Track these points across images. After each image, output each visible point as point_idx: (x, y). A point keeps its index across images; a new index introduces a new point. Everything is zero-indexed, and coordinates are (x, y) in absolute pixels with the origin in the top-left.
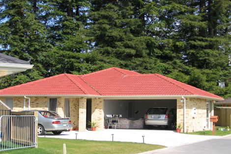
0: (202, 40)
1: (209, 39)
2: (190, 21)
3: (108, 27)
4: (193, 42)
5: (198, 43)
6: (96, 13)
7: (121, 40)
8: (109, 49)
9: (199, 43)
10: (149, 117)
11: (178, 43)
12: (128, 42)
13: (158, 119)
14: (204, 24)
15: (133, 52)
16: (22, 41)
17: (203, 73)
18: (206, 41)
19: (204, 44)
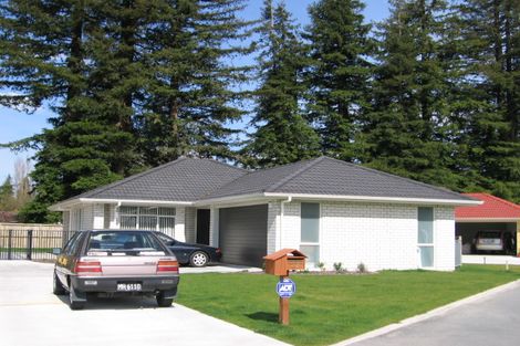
0: (504, 146)
1: (512, 144)
2: (490, 123)
3: (392, 131)
4: (493, 148)
5: (499, 149)
6: (376, 114)
7: (408, 147)
8: (396, 159)
9: (501, 149)
10: (481, 241)
11: (474, 150)
12: (419, 150)
13: (492, 243)
14: (506, 126)
15: (426, 162)
16: (291, 150)
17: (508, 187)
18: (510, 146)
19: (507, 150)
